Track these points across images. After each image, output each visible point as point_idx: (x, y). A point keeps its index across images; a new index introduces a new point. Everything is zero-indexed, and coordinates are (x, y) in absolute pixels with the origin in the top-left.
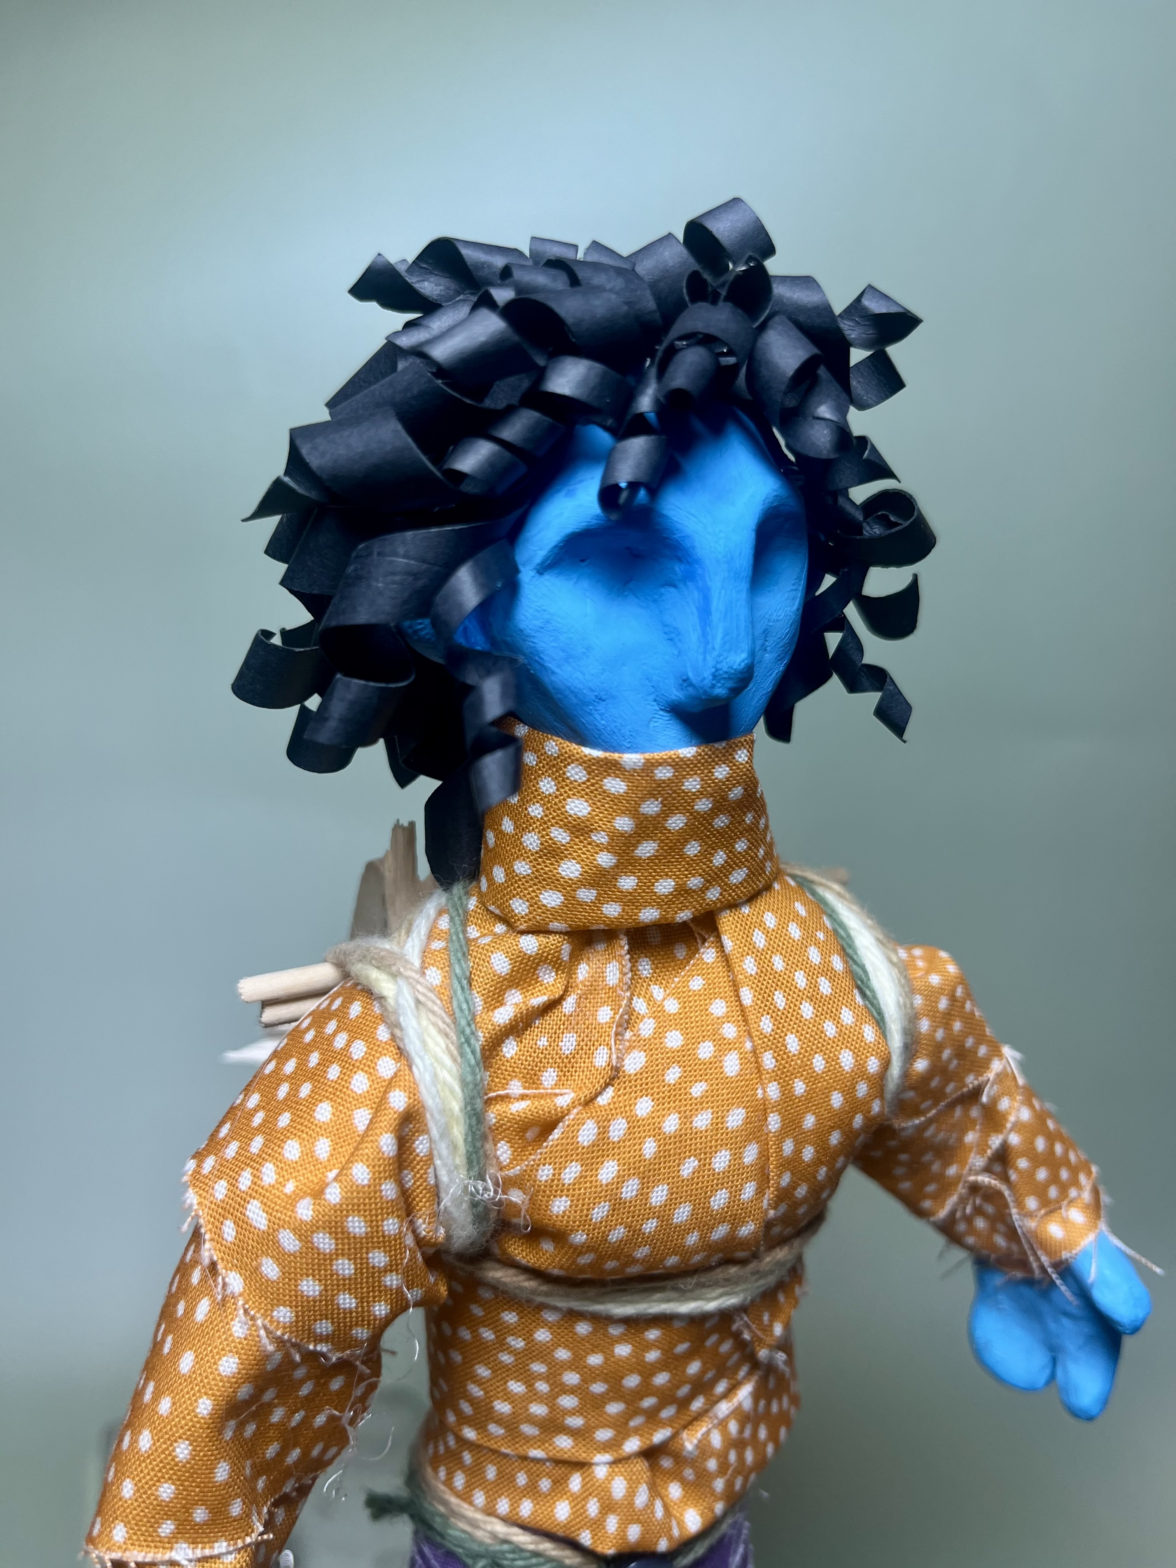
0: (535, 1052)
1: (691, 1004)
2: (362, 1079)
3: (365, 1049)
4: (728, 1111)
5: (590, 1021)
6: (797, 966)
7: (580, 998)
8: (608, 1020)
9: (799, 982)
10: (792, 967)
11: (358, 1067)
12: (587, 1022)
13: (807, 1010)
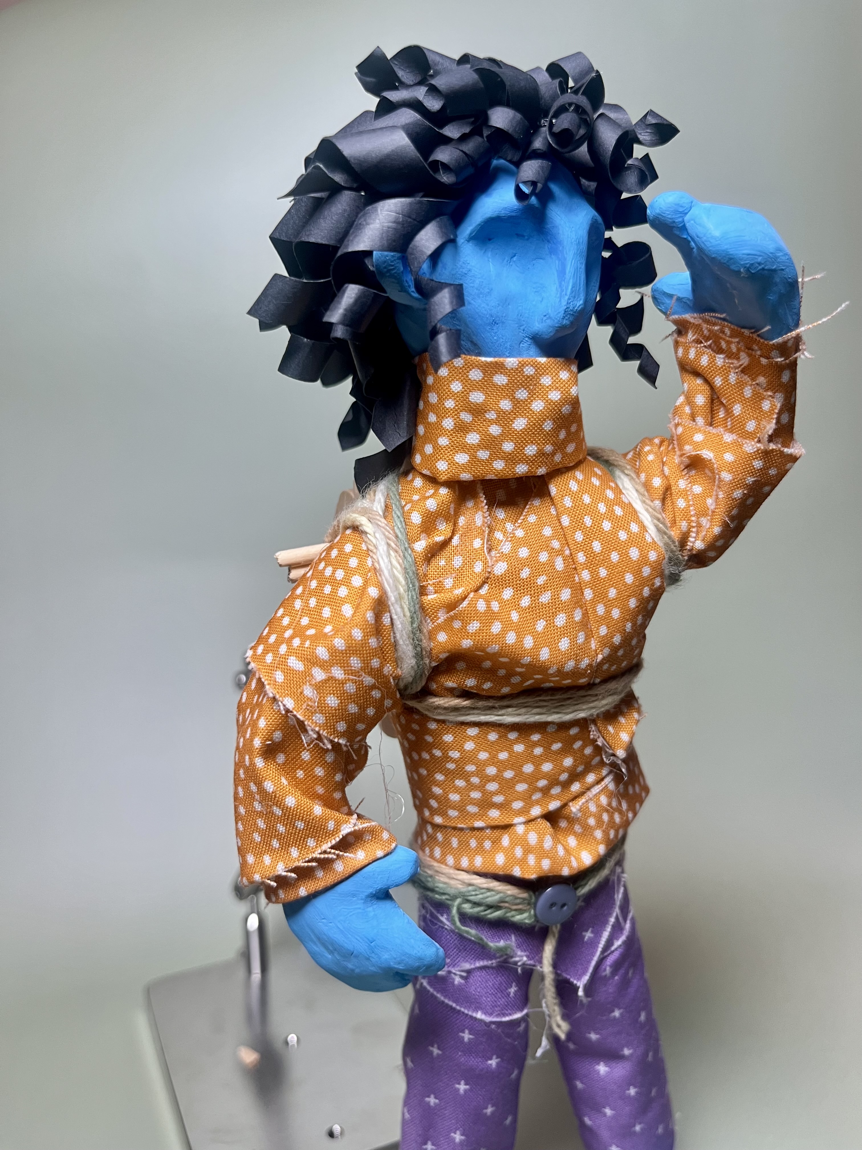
0: (438, 569)
1: (531, 531)
2: (343, 589)
3: (344, 573)
4: (561, 591)
5: (469, 548)
6: (599, 500)
7: (462, 536)
8: (480, 546)
9: (601, 509)
10: (595, 501)
11: (341, 584)
12: (467, 549)
13: (607, 526)
